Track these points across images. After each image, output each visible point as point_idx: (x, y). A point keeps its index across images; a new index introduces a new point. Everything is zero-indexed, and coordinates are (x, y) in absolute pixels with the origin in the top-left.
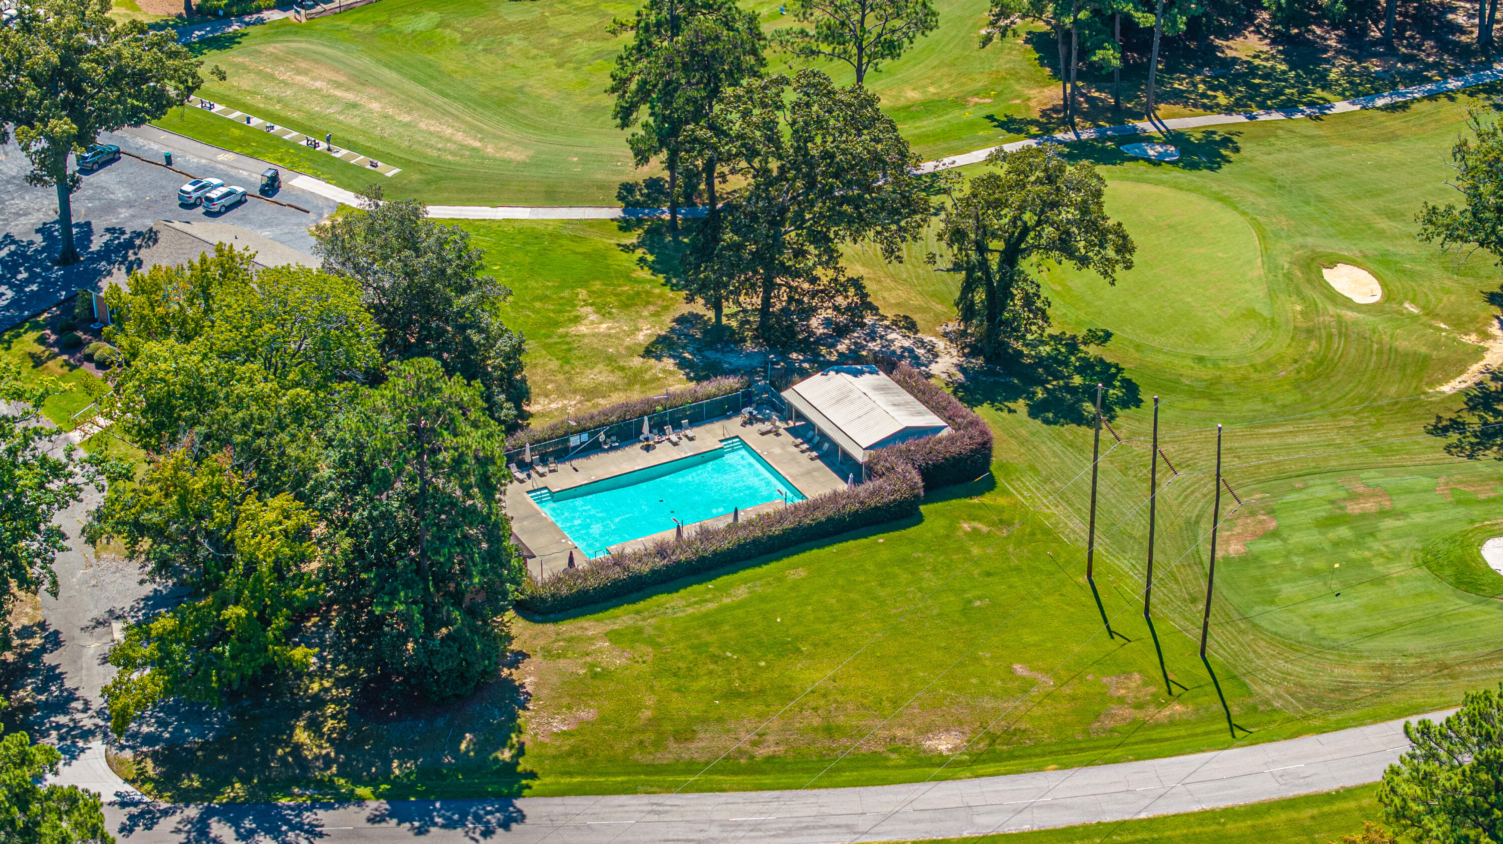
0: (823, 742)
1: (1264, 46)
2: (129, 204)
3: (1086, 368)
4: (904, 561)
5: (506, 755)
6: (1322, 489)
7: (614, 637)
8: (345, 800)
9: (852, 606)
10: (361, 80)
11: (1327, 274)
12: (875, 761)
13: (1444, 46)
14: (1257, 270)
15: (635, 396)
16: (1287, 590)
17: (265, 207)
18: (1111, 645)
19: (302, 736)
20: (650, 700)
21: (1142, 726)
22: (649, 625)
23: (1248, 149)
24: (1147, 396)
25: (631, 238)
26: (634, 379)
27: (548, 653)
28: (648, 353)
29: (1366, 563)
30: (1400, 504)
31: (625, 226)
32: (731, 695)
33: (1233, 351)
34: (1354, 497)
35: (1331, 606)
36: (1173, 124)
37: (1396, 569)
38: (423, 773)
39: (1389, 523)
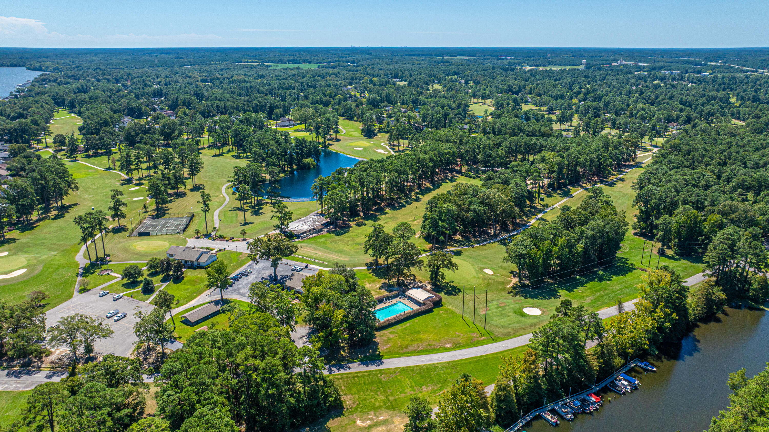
0: (429, 347)
1: (460, 237)
2: (283, 271)
3: (451, 287)
4: (433, 318)
5: (378, 353)
6: (495, 303)
7: (390, 333)
8: (353, 362)
9: (427, 325)
10: (316, 249)
11: (484, 270)
12: (439, 349)
13: (488, 236)
14: (473, 270)
15: (380, 295)
16: (494, 318)
17: (306, 270)
18: (470, 329)
19: (342, 353)
20: (399, 342)
21: (479, 341)
22: (395, 330)
23: (464, 252)
24: (462, 291)
25: (370, 271)
26: (379, 293)
27: (380, 336)
28: (380, 289)
29: (505, 314)
30: (508, 304)
31: (368, 270)
32: (412, 341)
33: (474, 283)
34: (500, 304)
35: (502, 320)
36: (451, 249)
37: (511, 314)
38: (364, 357)
39: (507, 307)
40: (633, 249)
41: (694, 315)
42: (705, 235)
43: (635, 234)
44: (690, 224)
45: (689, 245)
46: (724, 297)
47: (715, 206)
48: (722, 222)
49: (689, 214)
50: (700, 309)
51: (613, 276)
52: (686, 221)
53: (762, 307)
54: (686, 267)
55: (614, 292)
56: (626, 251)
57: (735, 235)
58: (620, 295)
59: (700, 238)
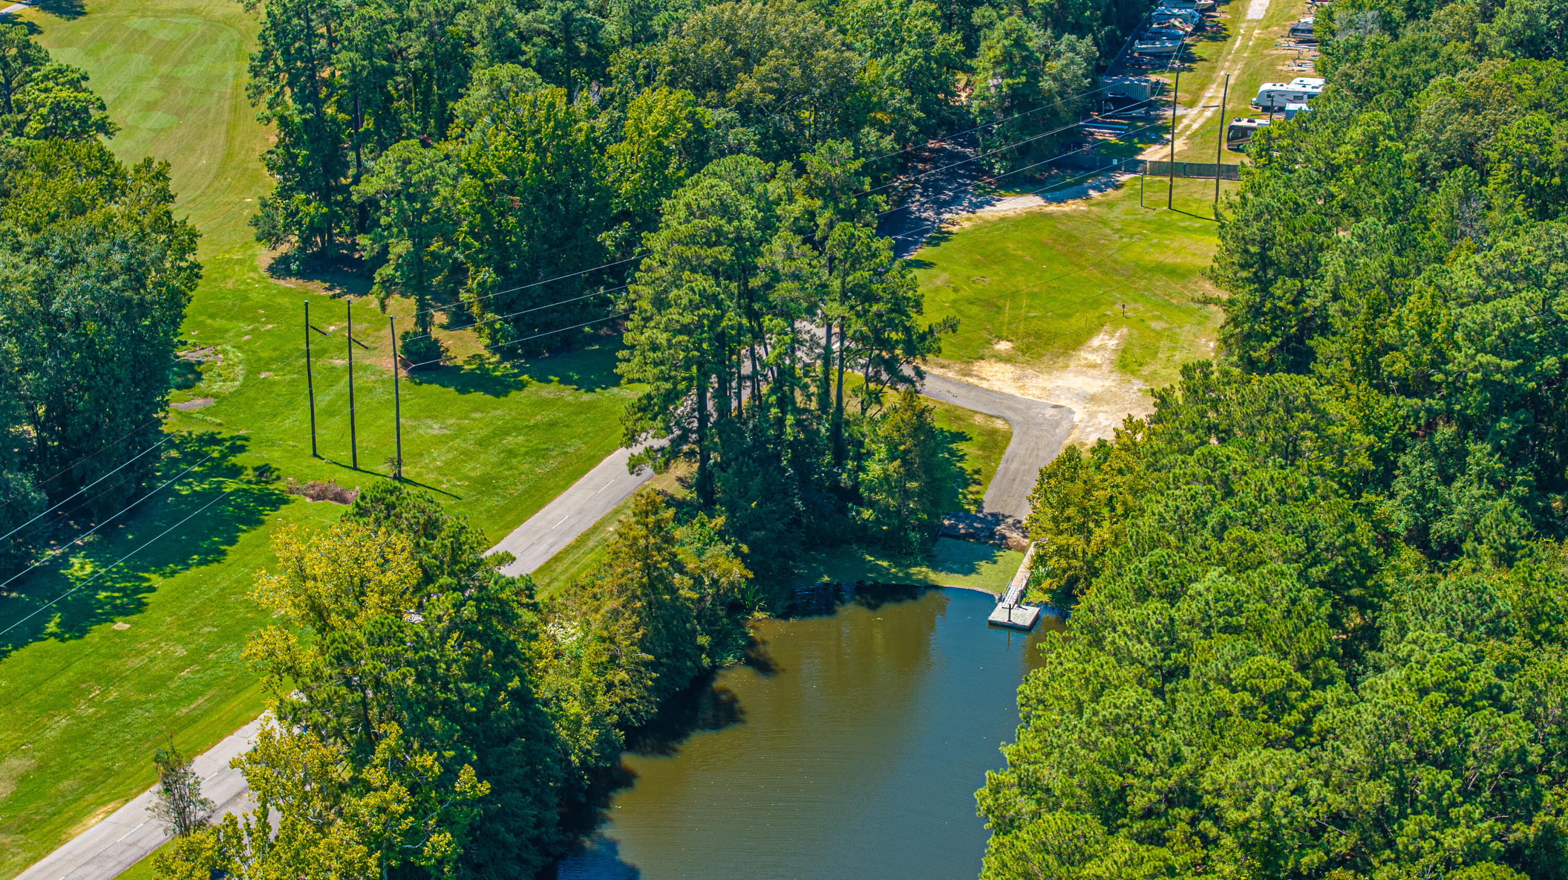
40: (267, 365)
41: (596, 722)
42: (625, 215)
43: (280, 268)
44: (537, 169)
45: (553, 291)
46: (737, 571)
47: (652, 37)
48: (699, 127)
49: (524, 111)
50: (623, 675)
51: (156, 579)
52: (516, 158)
53: (921, 572)
54: (553, 424)
55: (160, 682)
56: (230, 387)
57: (746, 206)
58: (191, 697)
59: (607, 238)
